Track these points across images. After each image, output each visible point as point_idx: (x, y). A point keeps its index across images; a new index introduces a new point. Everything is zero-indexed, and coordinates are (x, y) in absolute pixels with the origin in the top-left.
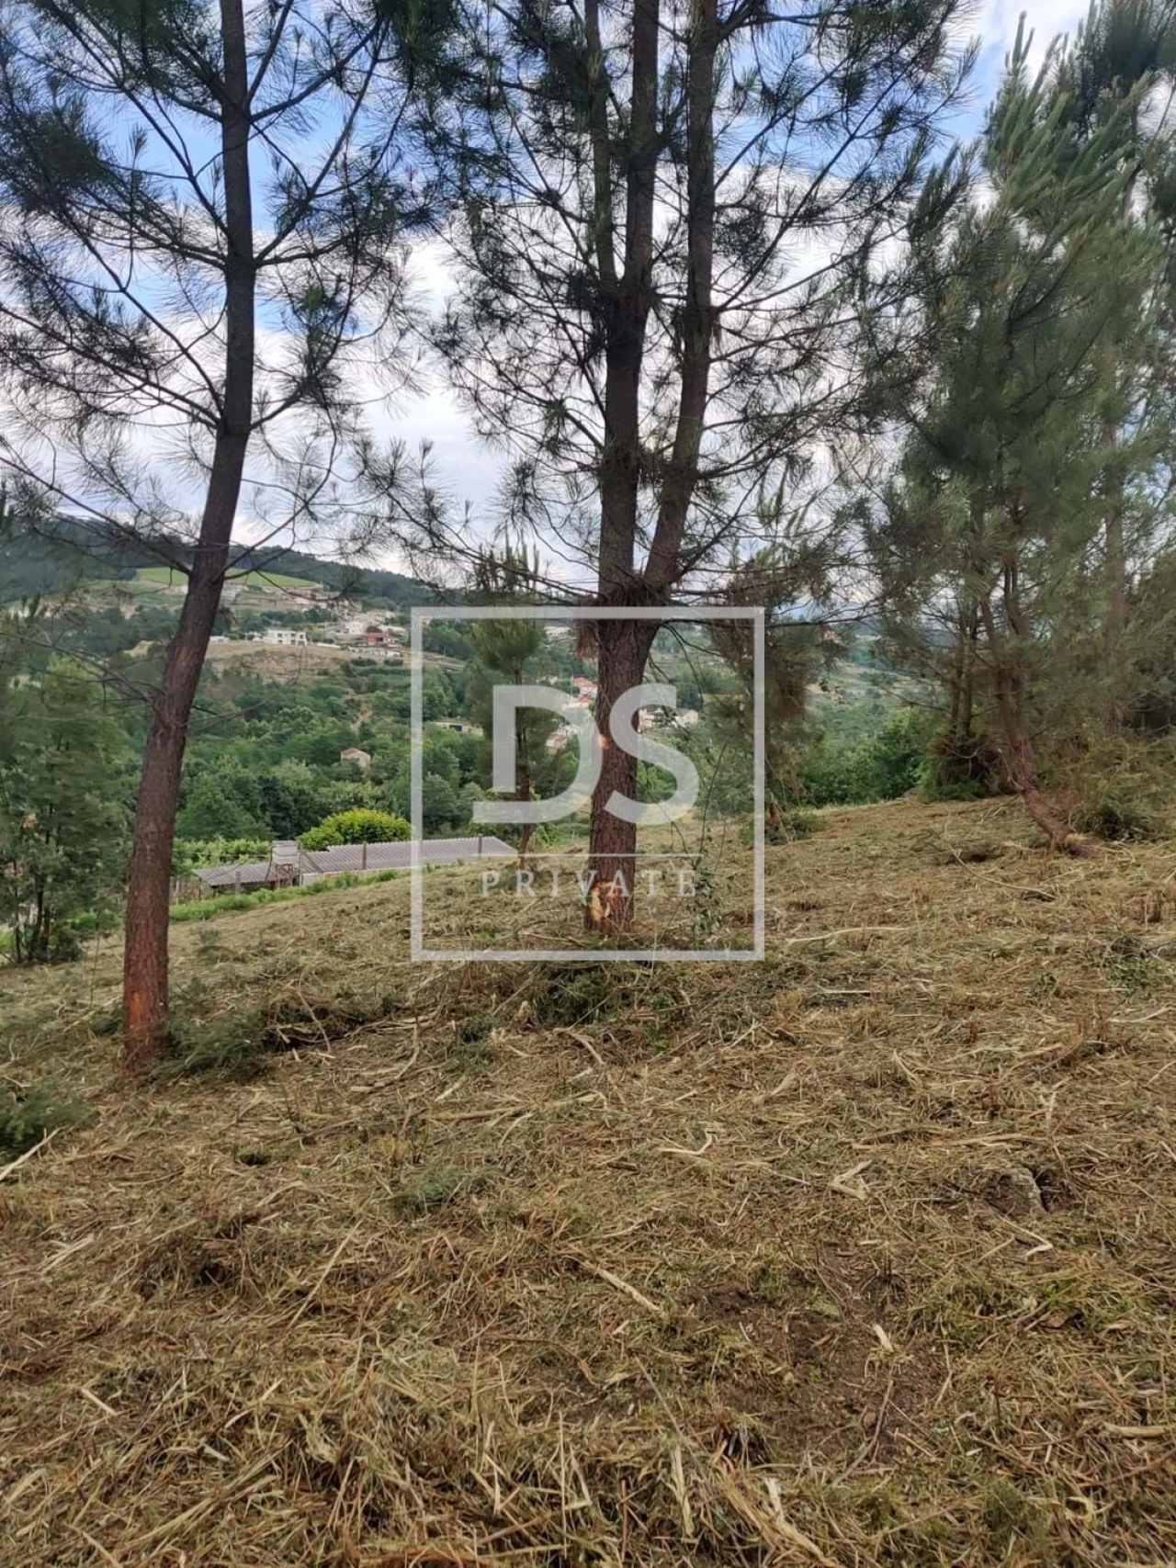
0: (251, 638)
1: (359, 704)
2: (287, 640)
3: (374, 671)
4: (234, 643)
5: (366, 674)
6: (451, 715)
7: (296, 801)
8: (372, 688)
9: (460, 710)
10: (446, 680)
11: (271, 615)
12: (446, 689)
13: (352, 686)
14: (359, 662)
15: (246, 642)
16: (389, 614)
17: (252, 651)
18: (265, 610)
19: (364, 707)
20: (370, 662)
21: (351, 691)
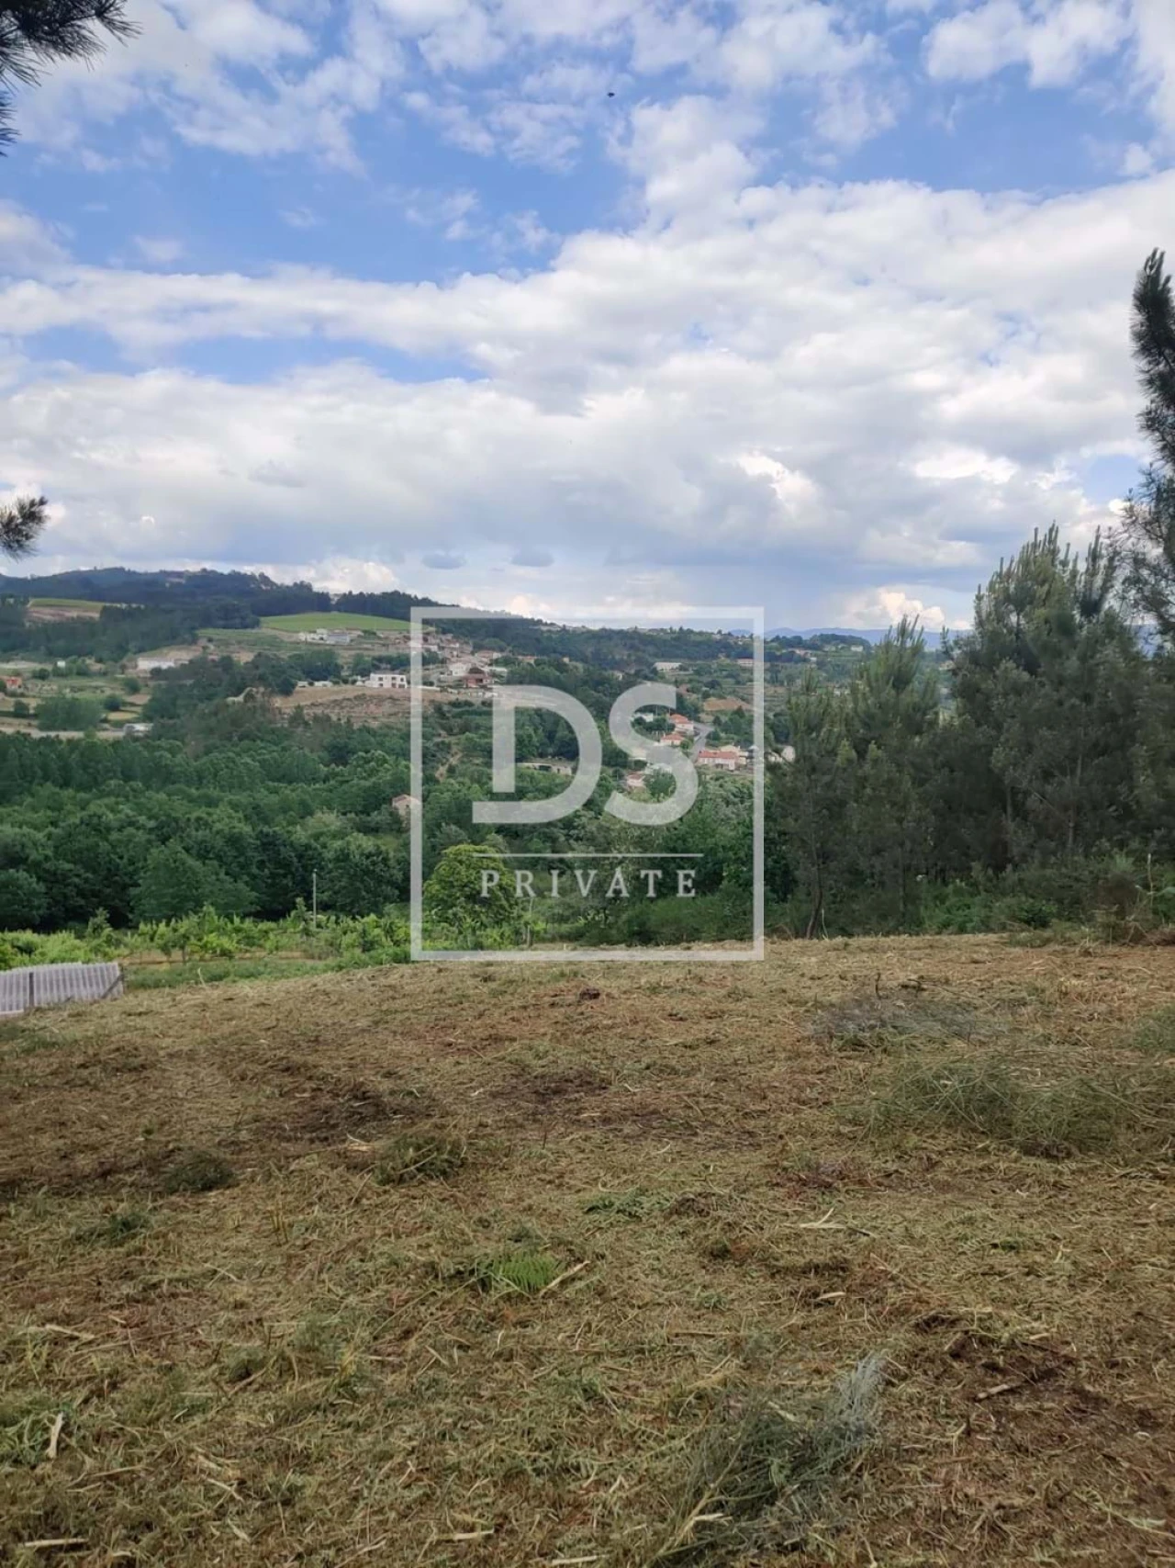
0: (354, 682)
1: (449, 746)
2: (387, 684)
3: (469, 713)
4: (336, 688)
5: (460, 715)
6: (542, 755)
7: (300, 857)
8: (464, 729)
9: (551, 750)
10: (537, 720)
11: (380, 659)
12: (536, 730)
13: (443, 728)
14: (455, 704)
15: (349, 687)
16: (496, 655)
17: (351, 696)
18: (377, 654)
19: (454, 749)
20: (468, 704)
21: (443, 733)
